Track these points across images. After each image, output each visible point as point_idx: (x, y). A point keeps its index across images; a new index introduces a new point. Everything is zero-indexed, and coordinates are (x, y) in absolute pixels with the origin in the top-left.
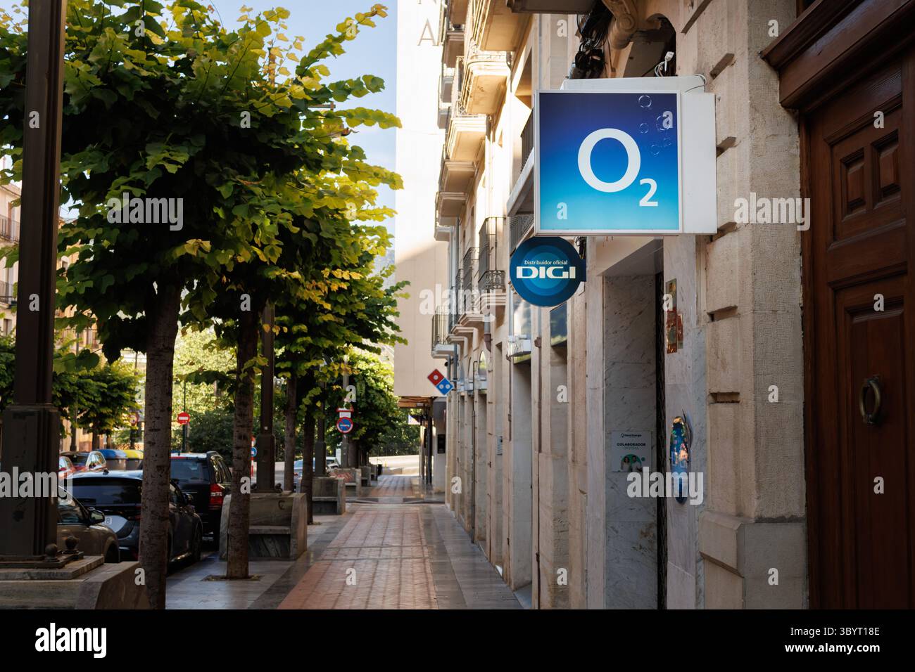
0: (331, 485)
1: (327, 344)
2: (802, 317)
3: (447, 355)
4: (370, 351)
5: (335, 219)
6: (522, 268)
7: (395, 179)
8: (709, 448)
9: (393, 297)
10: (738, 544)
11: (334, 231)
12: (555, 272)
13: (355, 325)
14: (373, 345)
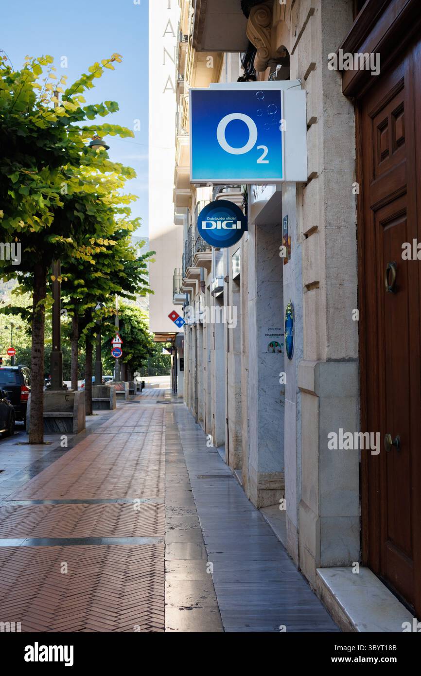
0: (106, 391)
1: (98, 292)
2: (357, 231)
3: (183, 302)
4: (129, 299)
5: (97, 204)
6: (205, 222)
7: (130, 171)
8: (304, 320)
9: (144, 262)
10: (315, 376)
11: (96, 211)
12: (227, 225)
13: (118, 281)
14: (131, 294)
